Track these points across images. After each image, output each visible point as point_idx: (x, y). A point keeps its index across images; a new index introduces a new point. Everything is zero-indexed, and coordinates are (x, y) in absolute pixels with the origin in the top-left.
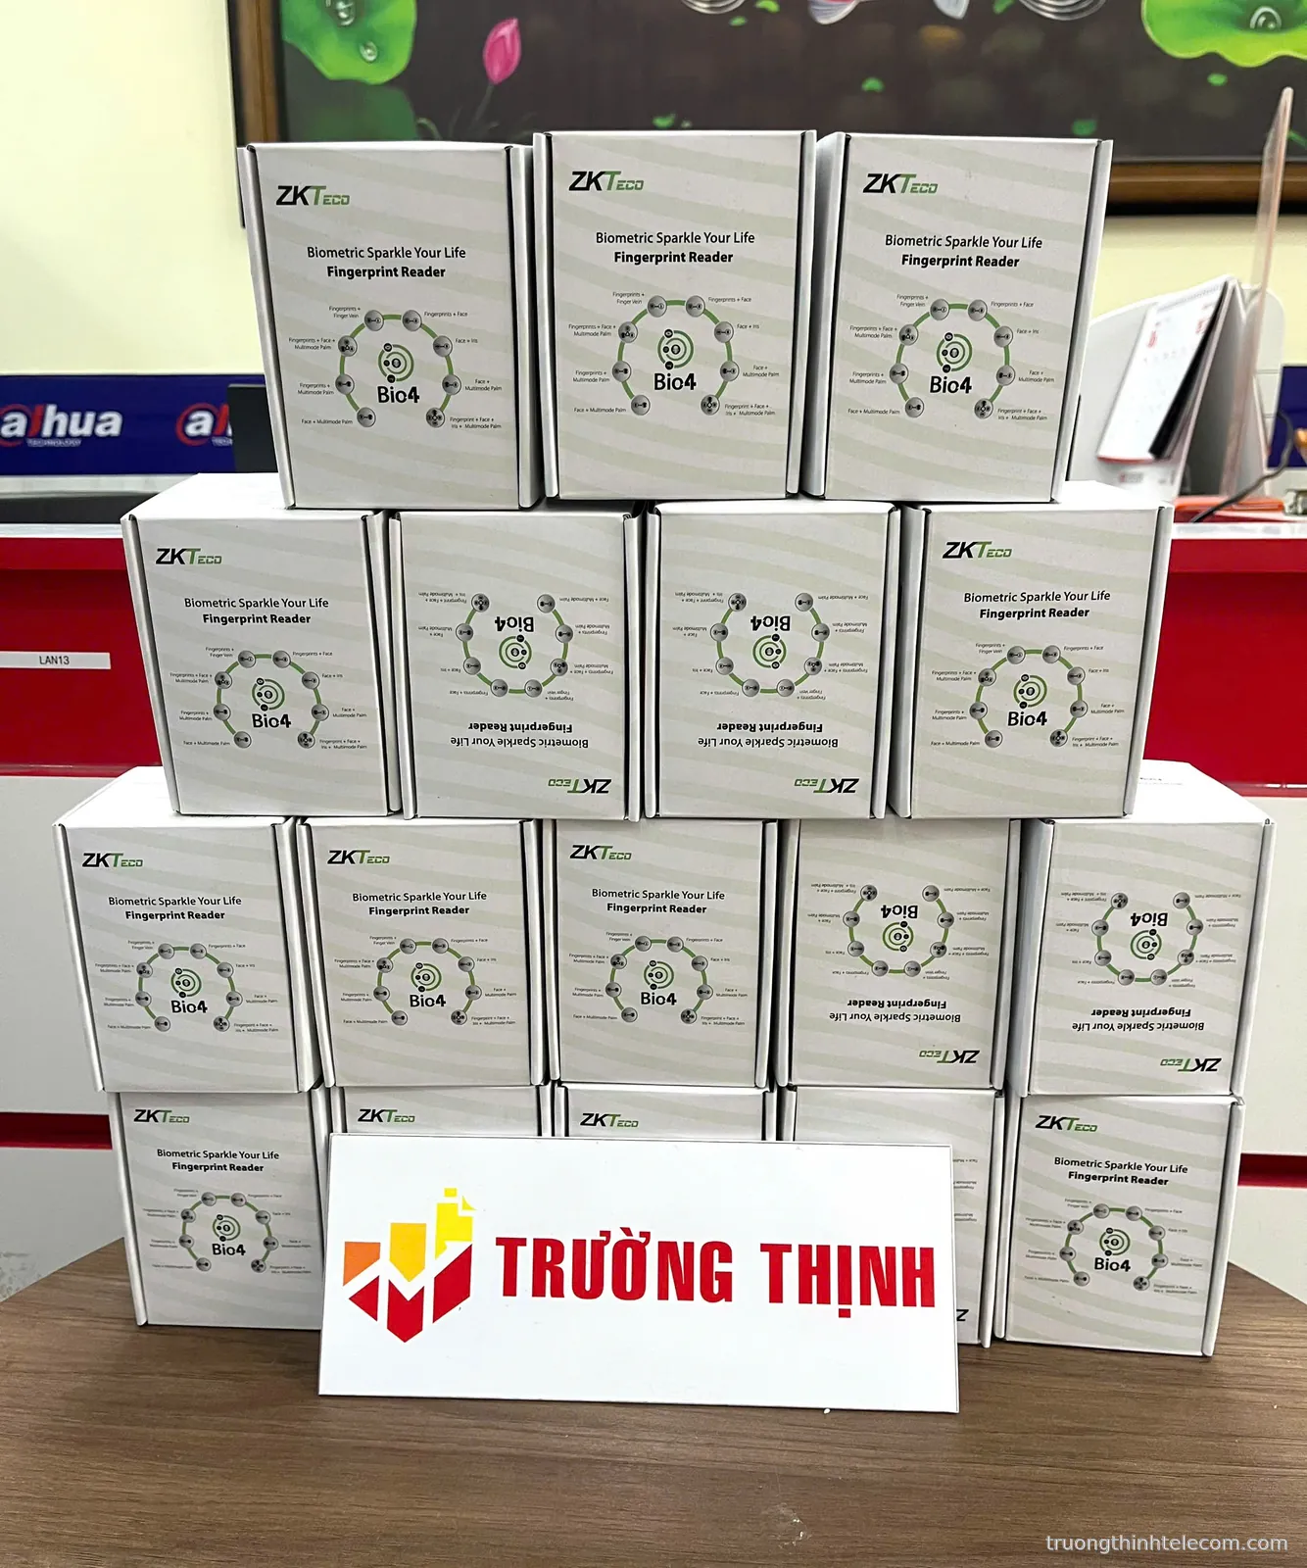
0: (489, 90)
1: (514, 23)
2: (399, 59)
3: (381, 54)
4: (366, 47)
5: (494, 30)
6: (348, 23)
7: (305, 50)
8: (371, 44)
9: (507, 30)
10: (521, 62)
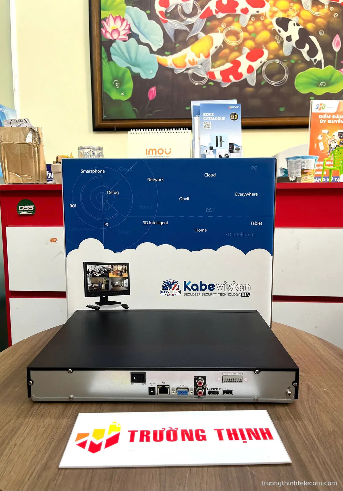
0: (149, 102)
1: (155, 87)
2: (129, 95)
3: (125, 94)
4: (122, 93)
5: (150, 89)
6: (118, 87)
7: (108, 93)
8: (123, 92)
9: (153, 89)
10: (156, 96)
